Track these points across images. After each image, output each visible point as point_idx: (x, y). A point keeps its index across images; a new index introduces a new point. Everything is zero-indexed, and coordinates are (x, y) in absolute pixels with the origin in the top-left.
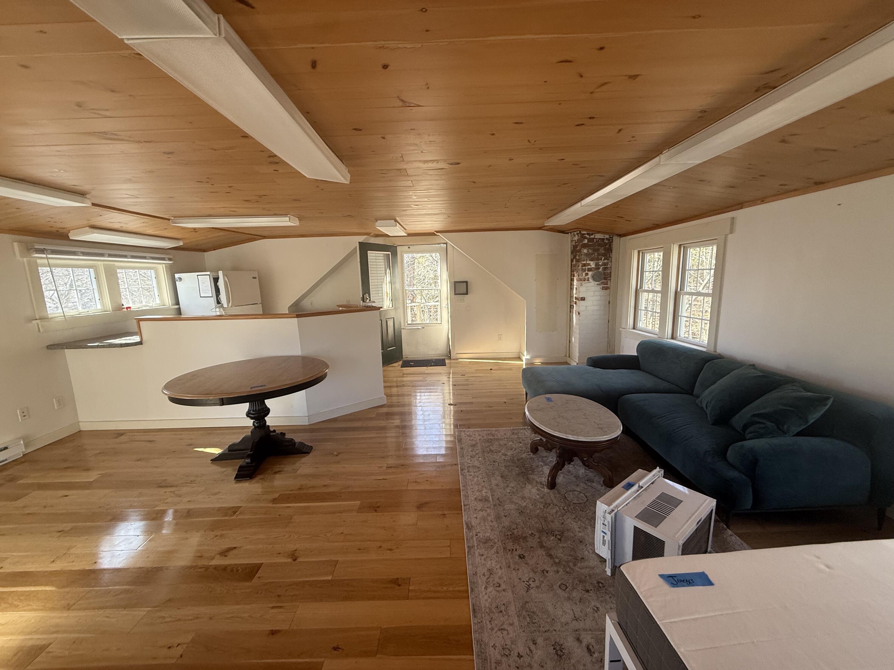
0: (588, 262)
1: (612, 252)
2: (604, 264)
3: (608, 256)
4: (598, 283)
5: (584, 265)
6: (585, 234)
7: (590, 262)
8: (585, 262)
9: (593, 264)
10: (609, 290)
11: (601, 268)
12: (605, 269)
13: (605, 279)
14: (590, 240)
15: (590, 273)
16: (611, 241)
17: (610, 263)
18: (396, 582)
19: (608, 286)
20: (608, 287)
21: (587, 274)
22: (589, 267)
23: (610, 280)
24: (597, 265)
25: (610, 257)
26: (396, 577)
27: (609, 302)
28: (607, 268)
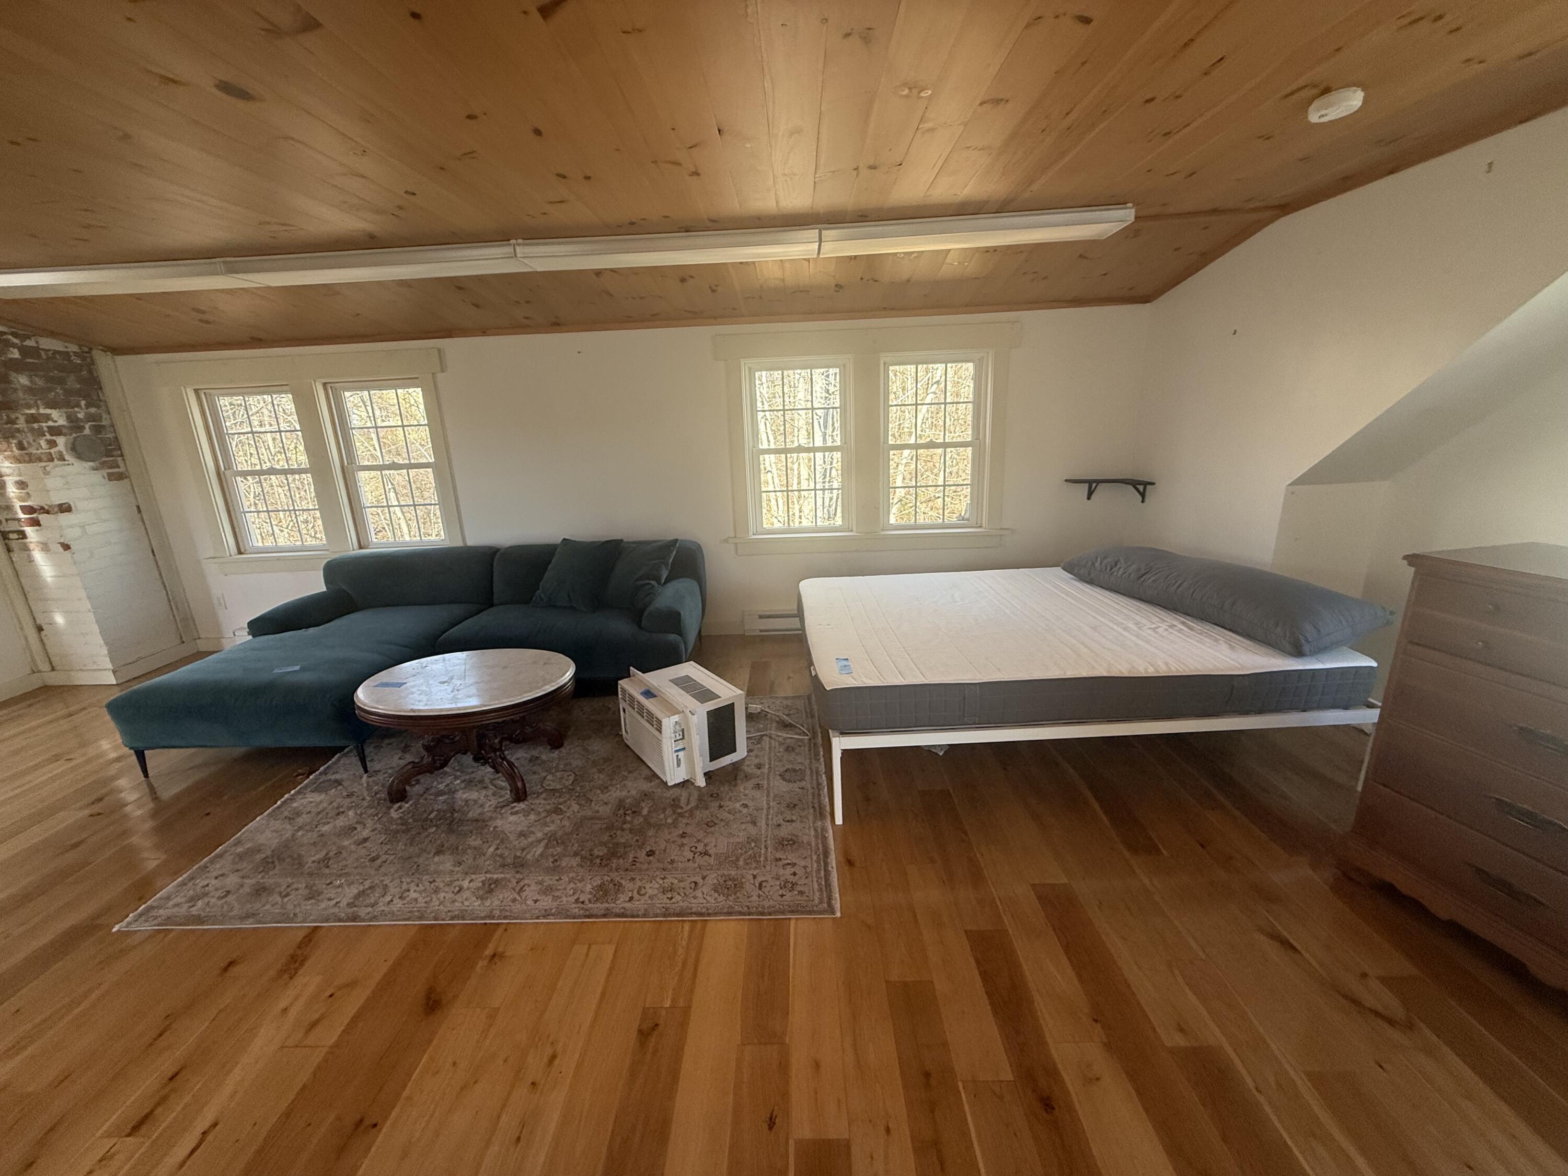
0: (42, 411)
1: (101, 388)
2: (90, 418)
3: (95, 398)
4: (92, 464)
5: (33, 419)
6: (5, 333)
7: (48, 411)
8: (33, 411)
9: (58, 418)
10: (126, 481)
11: (87, 426)
12: (98, 429)
13: (108, 454)
14: (24, 351)
15: (61, 441)
16: (88, 360)
17: (104, 416)
18: (644, 1035)
19: (122, 469)
20: (121, 473)
21: (52, 444)
22: (50, 423)
23: (122, 455)
24: (70, 418)
25: (101, 401)
26: (634, 1034)
27: (138, 507)
28: (103, 426)
